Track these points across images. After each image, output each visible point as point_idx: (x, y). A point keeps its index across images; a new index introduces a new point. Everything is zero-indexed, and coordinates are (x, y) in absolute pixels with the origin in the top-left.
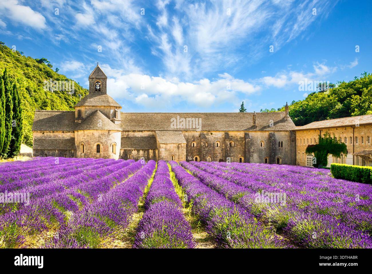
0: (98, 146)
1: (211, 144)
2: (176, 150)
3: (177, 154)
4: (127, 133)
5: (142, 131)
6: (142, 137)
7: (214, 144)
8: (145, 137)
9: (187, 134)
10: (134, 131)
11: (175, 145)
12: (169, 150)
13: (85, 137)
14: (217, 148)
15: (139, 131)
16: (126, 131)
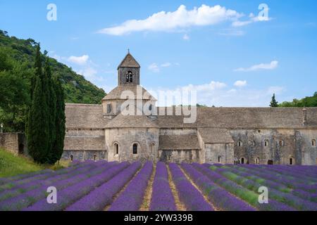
0: (135, 146)
1: (258, 143)
2: (223, 150)
3: (224, 155)
4: (164, 131)
5: (182, 129)
6: (182, 135)
7: (262, 142)
8: (186, 135)
9: (232, 132)
10: (173, 129)
11: (222, 145)
12: (215, 150)
13: (120, 136)
14: (265, 147)
15: (178, 129)
16: (163, 129)
